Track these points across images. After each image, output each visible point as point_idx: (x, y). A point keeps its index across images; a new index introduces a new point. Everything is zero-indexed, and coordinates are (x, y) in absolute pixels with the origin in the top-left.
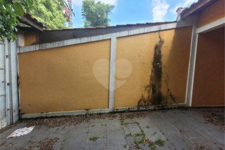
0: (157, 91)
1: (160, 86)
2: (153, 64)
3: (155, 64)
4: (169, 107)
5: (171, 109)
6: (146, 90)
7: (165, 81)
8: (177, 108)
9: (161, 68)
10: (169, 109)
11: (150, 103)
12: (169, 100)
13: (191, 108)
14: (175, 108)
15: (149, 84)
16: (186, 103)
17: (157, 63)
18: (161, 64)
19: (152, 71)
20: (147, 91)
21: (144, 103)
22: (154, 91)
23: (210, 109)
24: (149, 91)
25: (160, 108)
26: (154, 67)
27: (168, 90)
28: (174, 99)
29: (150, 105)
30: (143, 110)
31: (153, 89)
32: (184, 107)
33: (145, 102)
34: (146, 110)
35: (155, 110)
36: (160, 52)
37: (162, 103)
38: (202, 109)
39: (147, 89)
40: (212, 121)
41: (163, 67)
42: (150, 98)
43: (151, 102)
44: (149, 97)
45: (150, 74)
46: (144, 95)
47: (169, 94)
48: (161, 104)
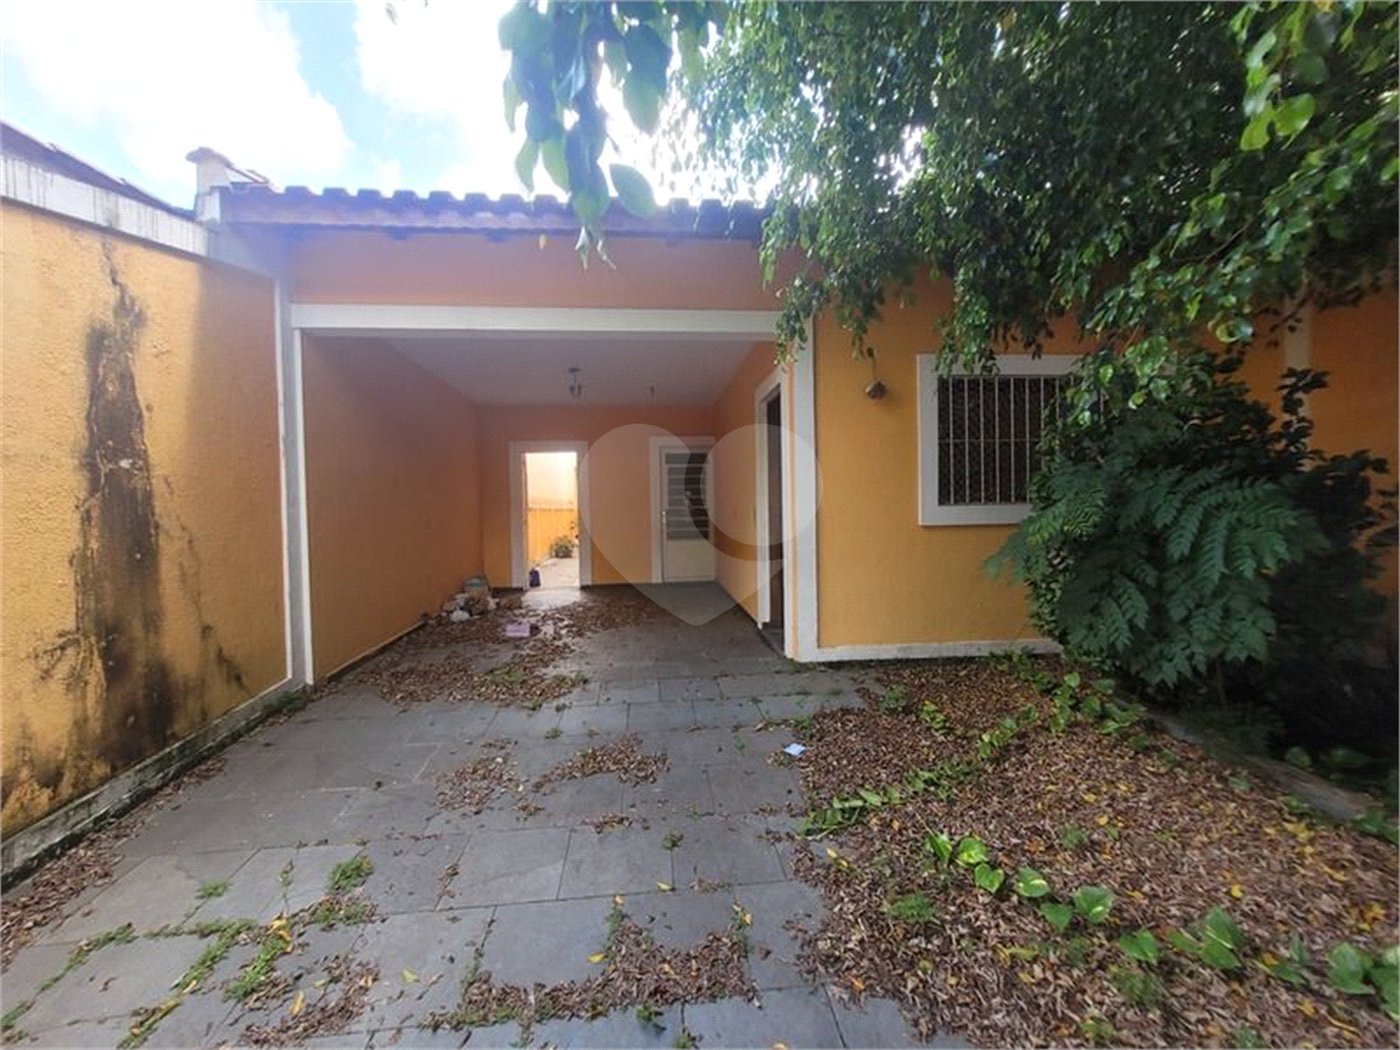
0: (140, 656)
1: (152, 621)
2: (90, 465)
3: (104, 468)
4: (224, 734)
5: (235, 737)
6: (46, 675)
7: (184, 578)
8: (261, 721)
9: (149, 496)
10: (222, 746)
11: (101, 769)
12: (219, 692)
13: (316, 688)
14: (249, 728)
15: (70, 624)
16: (289, 676)
17: (114, 455)
18: (147, 468)
19: (86, 518)
20: (56, 686)
21: (44, 796)
22: (116, 668)
23: (371, 665)
24: (76, 681)
25: (172, 771)
26: (94, 487)
27: (206, 630)
28: (238, 678)
29: (103, 781)
30: (50, 854)
31: (105, 654)
32: (291, 701)
33: (51, 780)
34: (73, 841)
35: (142, 797)
36: (127, 380)
37: (180, 726)
38: (350, 677)
39: (62, 670)
40: (411, 696)
41: (158, 487)
42: (95, 726)
43: (103, 755)
44: (80, 724)
45: (74, 542)
46: (37, 725)
47: (212, 656)
48: (175, 737)
